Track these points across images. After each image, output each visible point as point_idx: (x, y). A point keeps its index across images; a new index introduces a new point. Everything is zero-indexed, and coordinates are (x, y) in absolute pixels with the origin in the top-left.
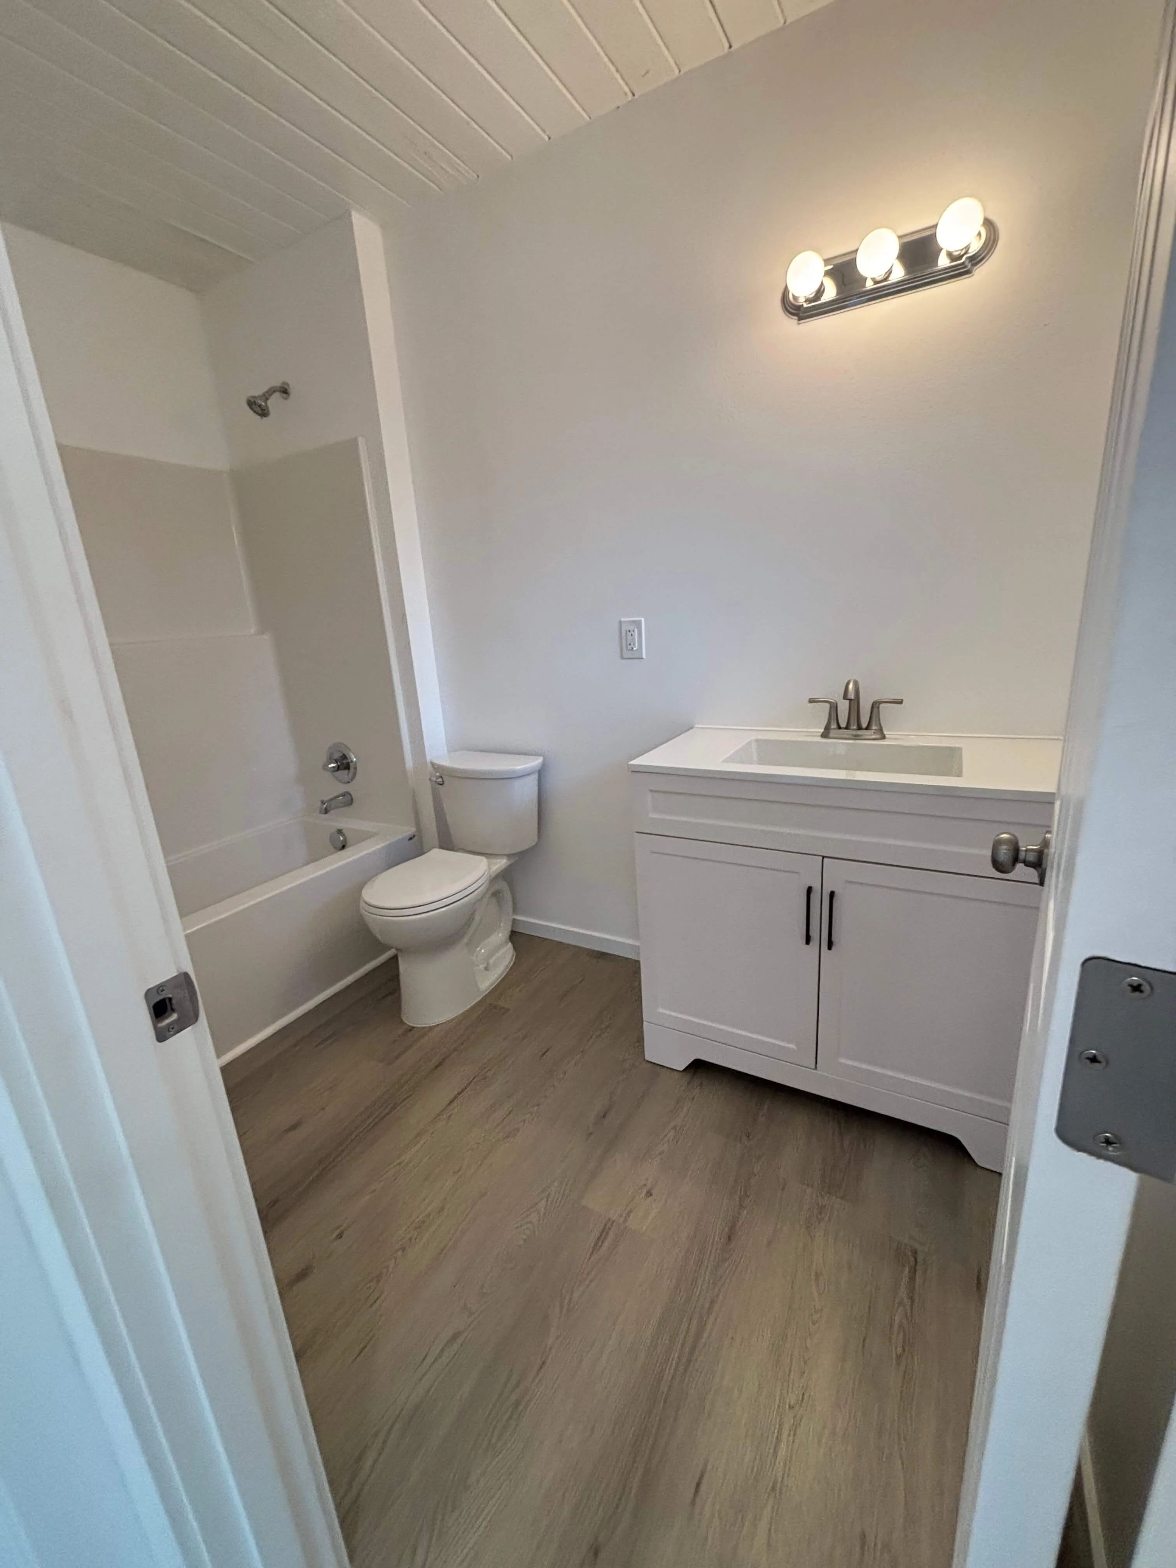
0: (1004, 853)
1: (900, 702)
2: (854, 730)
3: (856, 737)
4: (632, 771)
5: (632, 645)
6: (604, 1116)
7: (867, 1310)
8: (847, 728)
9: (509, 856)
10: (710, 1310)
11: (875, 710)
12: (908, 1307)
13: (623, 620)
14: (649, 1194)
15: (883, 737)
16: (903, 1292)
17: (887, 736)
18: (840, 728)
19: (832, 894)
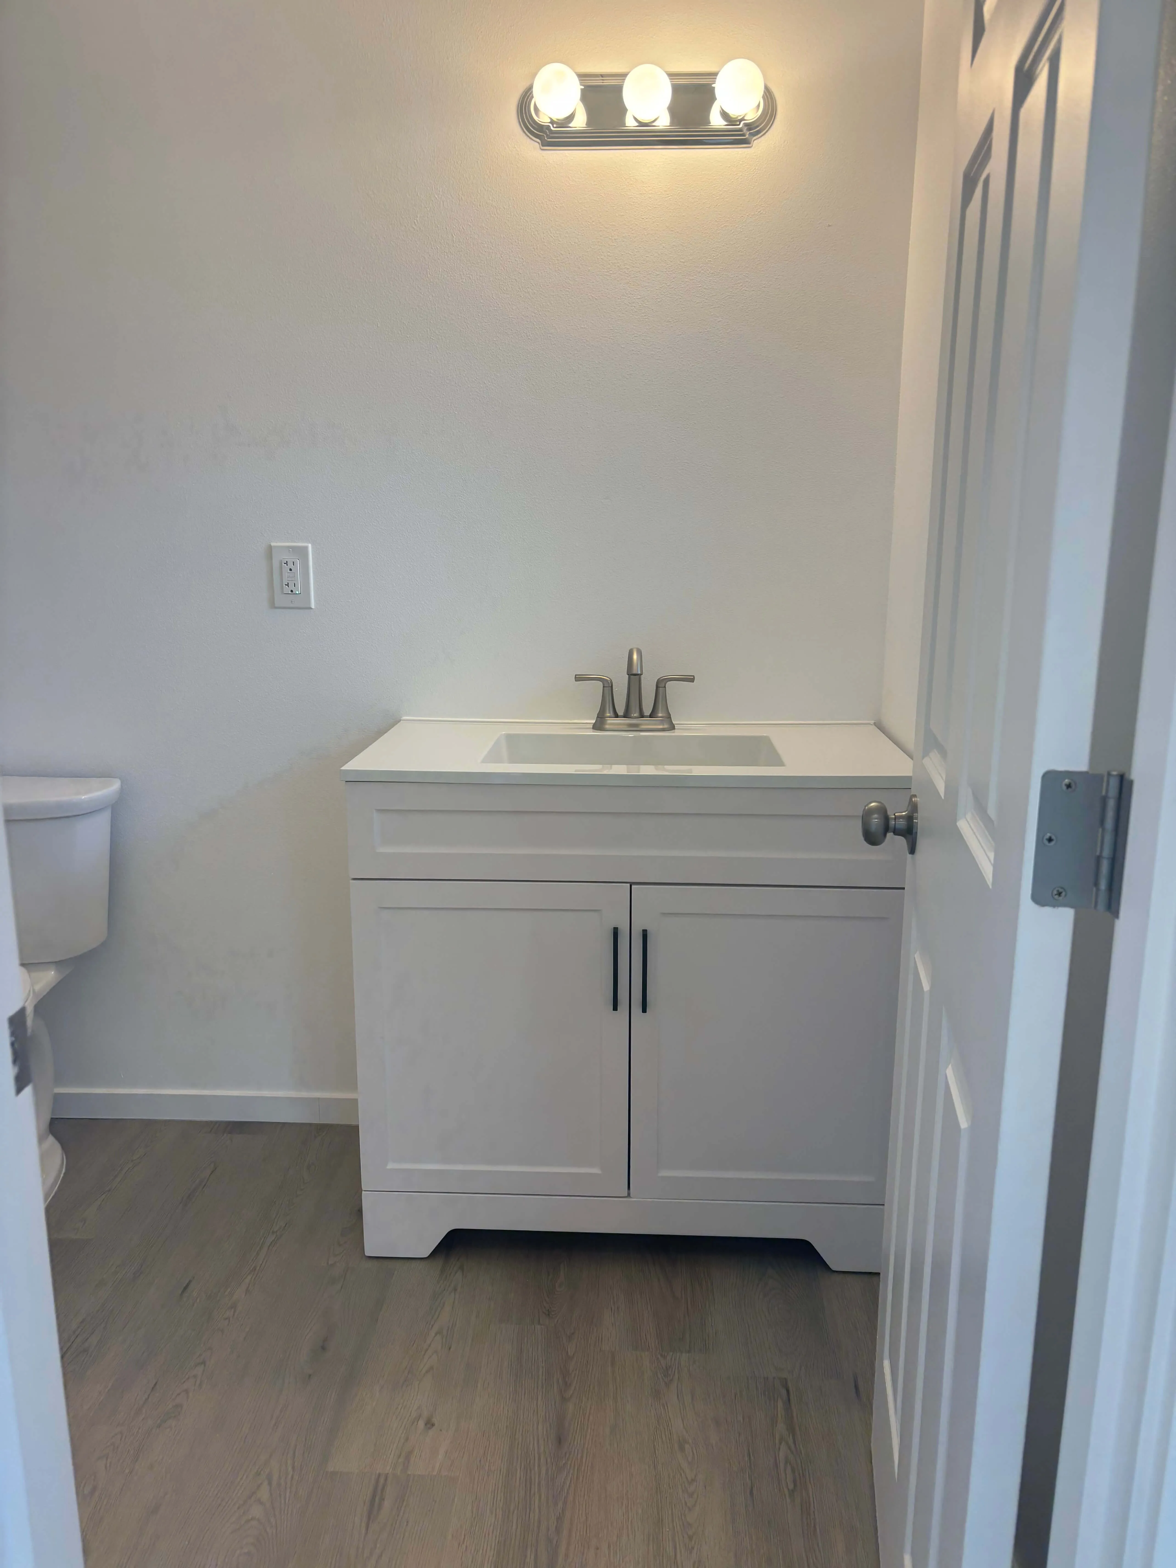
0: (876, 821)
1: (691, 679)
2: (636, 718)
3: (634, 728)
4: (346, 781)
5: (292, 587)
6: (323, 1348)
7: (746, 1458)
8: (626, 715)
9: (59, 964)
10: (558, 1530)
11: (661, 690)
12: (791, 1441)
13: (273, 544)
14: (429, 1424)
15: (672, 727)
16: (781, 1427)
17: (676, 727)
18: (617, 716)
19: (645, 934)
